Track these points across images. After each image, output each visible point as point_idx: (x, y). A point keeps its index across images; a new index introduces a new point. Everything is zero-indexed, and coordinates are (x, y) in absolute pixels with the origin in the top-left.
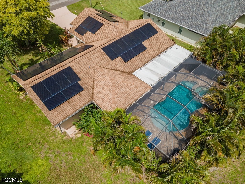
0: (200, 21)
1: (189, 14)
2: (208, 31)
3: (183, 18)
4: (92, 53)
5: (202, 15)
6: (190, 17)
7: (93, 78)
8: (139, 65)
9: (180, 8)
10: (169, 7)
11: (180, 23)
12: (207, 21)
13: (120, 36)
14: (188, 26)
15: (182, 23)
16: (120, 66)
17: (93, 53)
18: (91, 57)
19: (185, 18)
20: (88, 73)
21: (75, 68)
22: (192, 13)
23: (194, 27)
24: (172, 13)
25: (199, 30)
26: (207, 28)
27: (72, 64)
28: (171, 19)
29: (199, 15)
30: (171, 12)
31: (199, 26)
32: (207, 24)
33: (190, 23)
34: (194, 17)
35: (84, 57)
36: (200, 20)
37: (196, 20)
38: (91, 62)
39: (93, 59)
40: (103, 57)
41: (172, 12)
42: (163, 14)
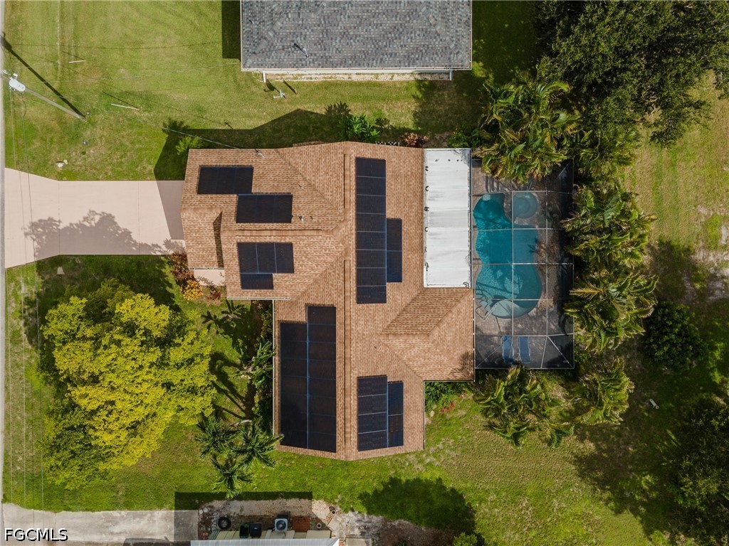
0: (419, 35)
1: (381, 25)
2: (452, 55)
3: (377, 46)
4: (354, 324)
5: (412, 13)
6: (390, 33)
7: (394, 356)
8: (418, 263)
9: (349, 17)
10: (319, 25)
11: (381, 62)
12: (434, 26)
13: (351, 247)
14: (403, 64)
15: (384, 59)
16: (402, 297)
17: (356, 324)
18: (361, 332)
19: (380, 43)
20: (383, 357)
21: (363, 371)
22: (388, 20)
23: (417, 59)
24: (340, 41)
25: (431, 61)
26: (446, 48)
27: (354, 372)
28: (350, 62)
29: (408, 19)
30: (337, 41)
31: (426, 51)
32: (439, 35)
33: (402, 52)
34: (398, 30)
35: (354, 345)
36: (418, 32)
37: (409, 35)
38: (367, 339)
39: (365, 333)
40: (371, 312)
41: (339, 39)
42: (322, 57)
